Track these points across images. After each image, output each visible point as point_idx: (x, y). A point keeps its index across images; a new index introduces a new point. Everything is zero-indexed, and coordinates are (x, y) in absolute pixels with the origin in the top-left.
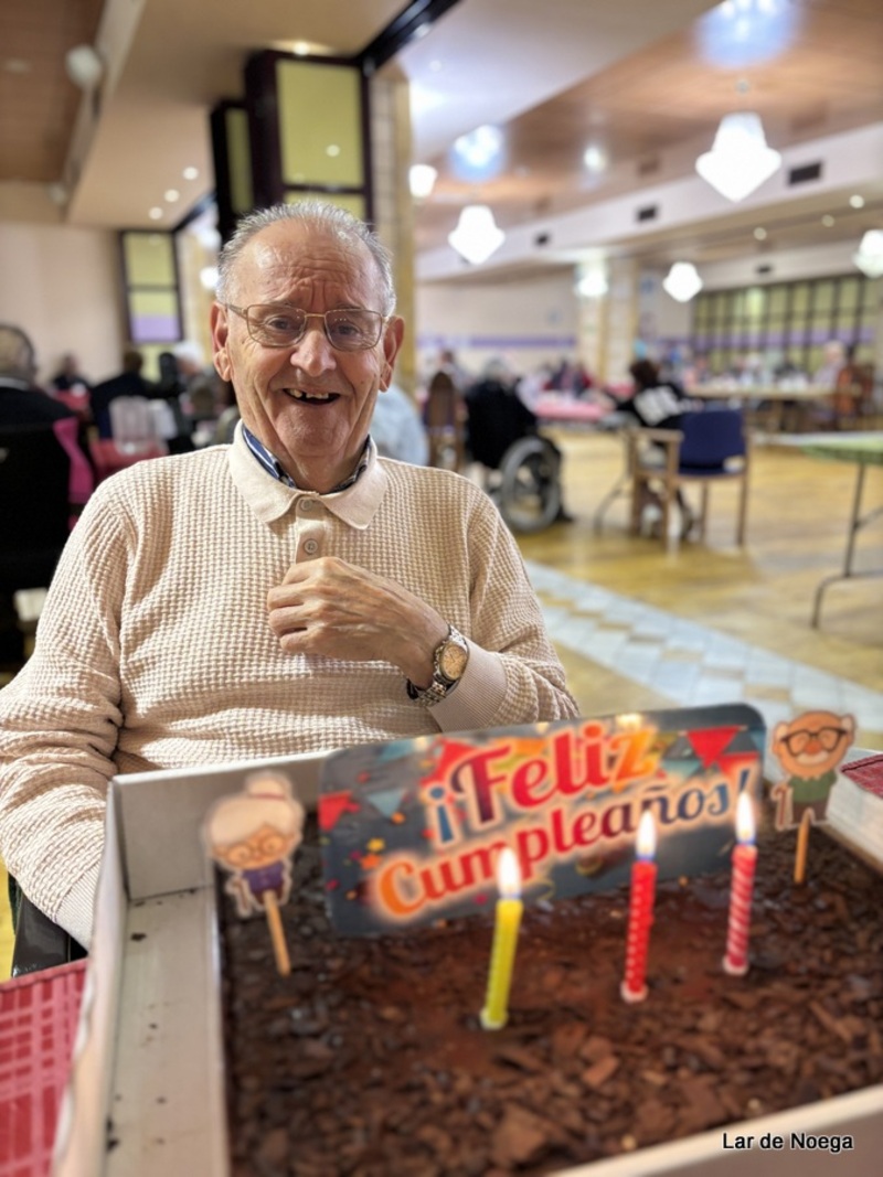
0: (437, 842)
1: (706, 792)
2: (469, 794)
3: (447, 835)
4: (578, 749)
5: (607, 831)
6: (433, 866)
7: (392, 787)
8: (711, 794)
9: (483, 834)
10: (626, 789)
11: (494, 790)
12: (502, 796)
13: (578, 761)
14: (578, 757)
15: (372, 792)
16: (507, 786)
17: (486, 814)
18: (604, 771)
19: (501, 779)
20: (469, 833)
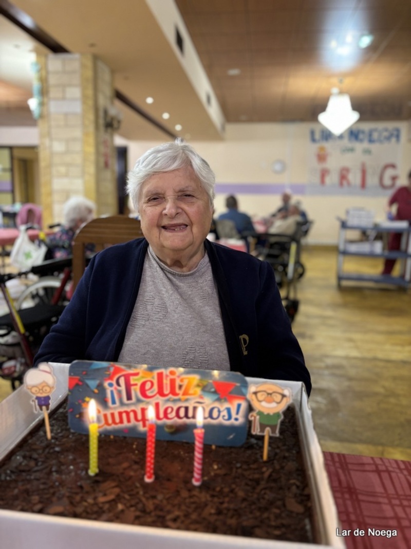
0: (110, 404)
1: (222, 409)
2: (123, 388)
3: (114, 402)
4: (166, 379)
5: (178, 415)
6: (108, 413)
7: (94, 379)
8: (223, 411)
9: (127, 405)
10: (187, 400)
11: (133, 388)
12: (136, 391)
13: (166, 384)
14: (166, 382)
15: (88, 379)
16: (138, 388)
17: (129, 398)
18: (177, 391)
19: (136, 385)
20: (122, 404)
